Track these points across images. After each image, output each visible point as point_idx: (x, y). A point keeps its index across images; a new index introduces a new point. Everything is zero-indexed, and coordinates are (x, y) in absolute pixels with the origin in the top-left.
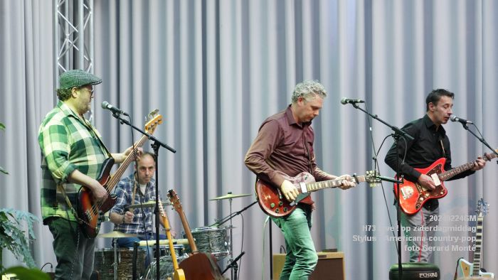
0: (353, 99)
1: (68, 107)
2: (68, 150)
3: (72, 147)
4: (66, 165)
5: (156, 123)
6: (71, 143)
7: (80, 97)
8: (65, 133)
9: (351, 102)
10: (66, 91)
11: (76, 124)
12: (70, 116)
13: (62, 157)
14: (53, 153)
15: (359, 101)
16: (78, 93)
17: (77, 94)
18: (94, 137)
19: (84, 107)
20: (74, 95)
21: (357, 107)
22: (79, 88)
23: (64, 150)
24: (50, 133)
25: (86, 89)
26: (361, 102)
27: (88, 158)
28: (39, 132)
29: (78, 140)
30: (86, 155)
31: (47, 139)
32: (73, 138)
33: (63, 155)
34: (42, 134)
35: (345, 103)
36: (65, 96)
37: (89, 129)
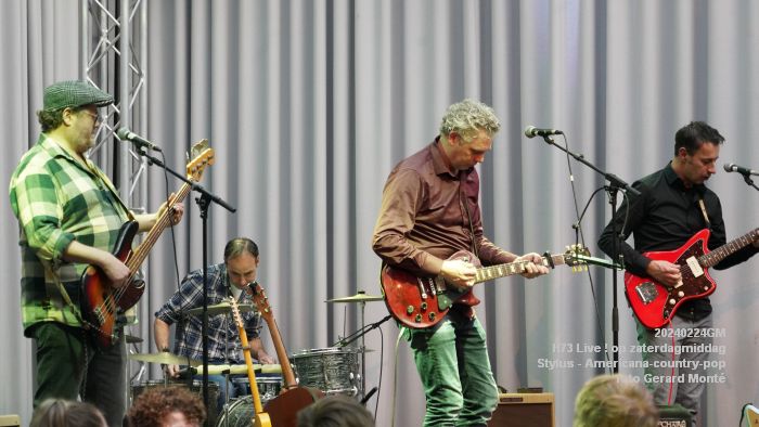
0: (545, 128)
1: (55, 142)
2: (60, 214)
3: (65, 208)
4: (56, 236)
5: (204, 163)
6: (62, 201)
7: (77, 126)
8: (53, 186)
9: (541, 133)
10: (53, 114)
11: (69, 170)
12: (59, 157)
13: (48, 226)
14: (34, 220)
15: (554, 131)
16: (74, 117)
17: (71, 120)
18: (101, 188)
19: (84, 141)
20: (67, 120)
21: (550, 142)
22: (75, 110)
23: (51, 214)
24: (27, 189)
25: (87, 112)
26: (558, 133)
27: (93, 222)
28: (11, 186)
29: (75, 196)
30: (88, 219)
31: (23, 198)
32: (65, 193)
33: (51, 222)
34: (14, 190)
35: (532, 135)
36: (51, 123)
37: (93, 175)
